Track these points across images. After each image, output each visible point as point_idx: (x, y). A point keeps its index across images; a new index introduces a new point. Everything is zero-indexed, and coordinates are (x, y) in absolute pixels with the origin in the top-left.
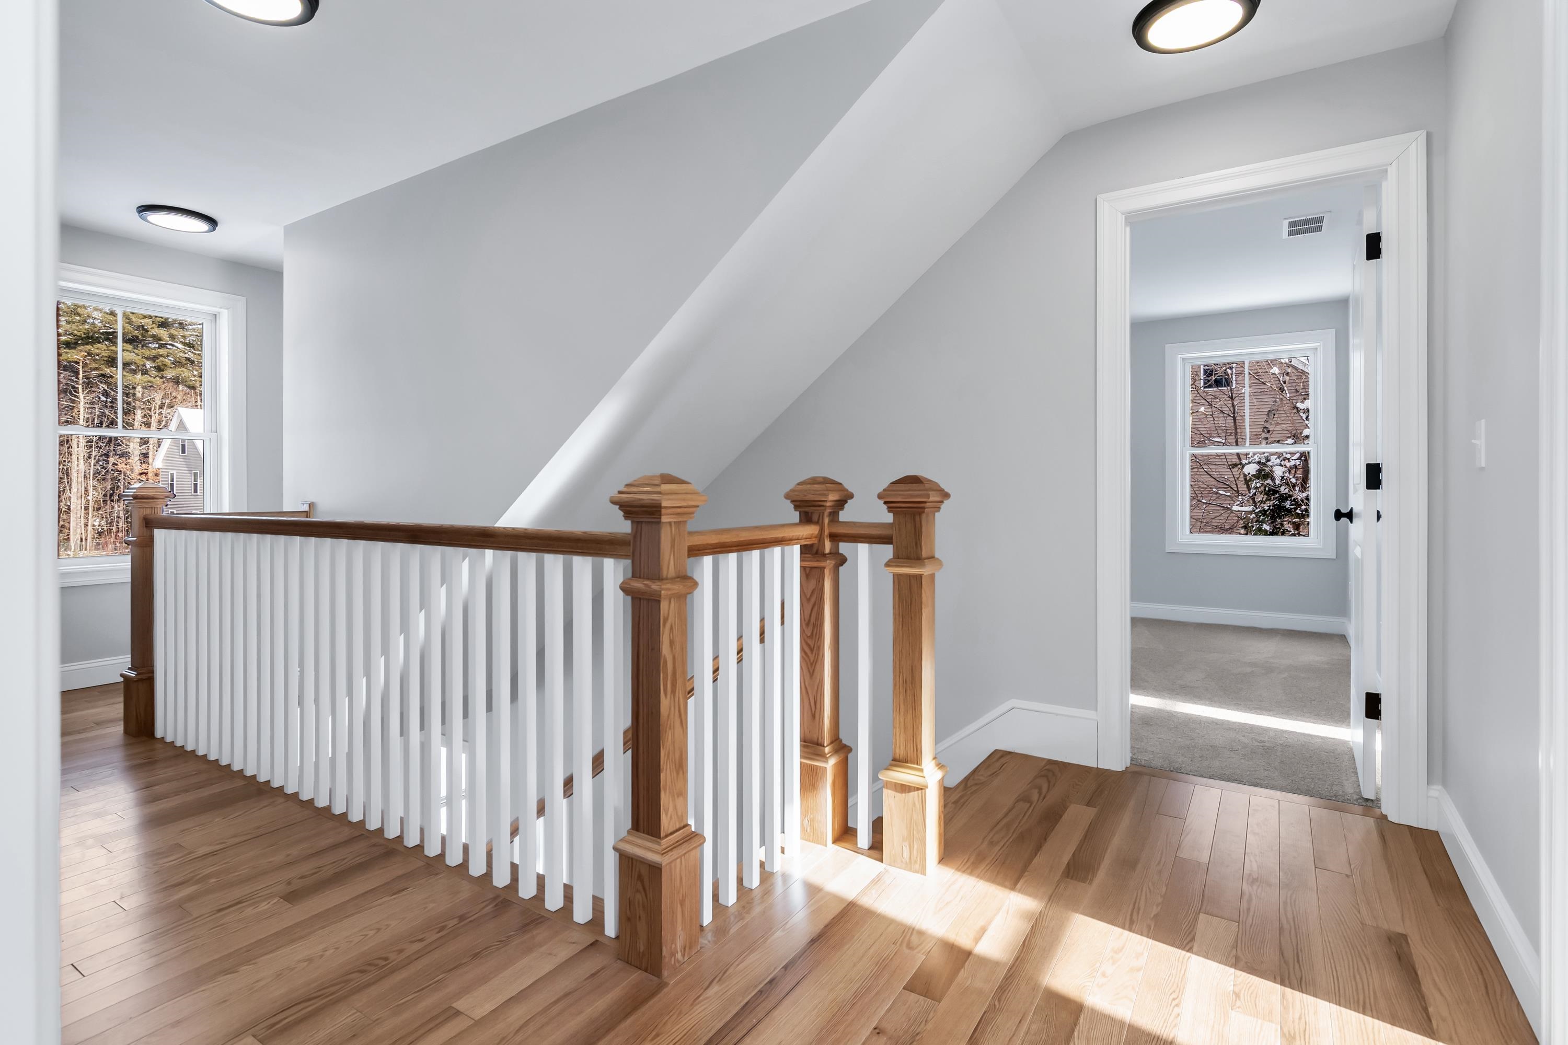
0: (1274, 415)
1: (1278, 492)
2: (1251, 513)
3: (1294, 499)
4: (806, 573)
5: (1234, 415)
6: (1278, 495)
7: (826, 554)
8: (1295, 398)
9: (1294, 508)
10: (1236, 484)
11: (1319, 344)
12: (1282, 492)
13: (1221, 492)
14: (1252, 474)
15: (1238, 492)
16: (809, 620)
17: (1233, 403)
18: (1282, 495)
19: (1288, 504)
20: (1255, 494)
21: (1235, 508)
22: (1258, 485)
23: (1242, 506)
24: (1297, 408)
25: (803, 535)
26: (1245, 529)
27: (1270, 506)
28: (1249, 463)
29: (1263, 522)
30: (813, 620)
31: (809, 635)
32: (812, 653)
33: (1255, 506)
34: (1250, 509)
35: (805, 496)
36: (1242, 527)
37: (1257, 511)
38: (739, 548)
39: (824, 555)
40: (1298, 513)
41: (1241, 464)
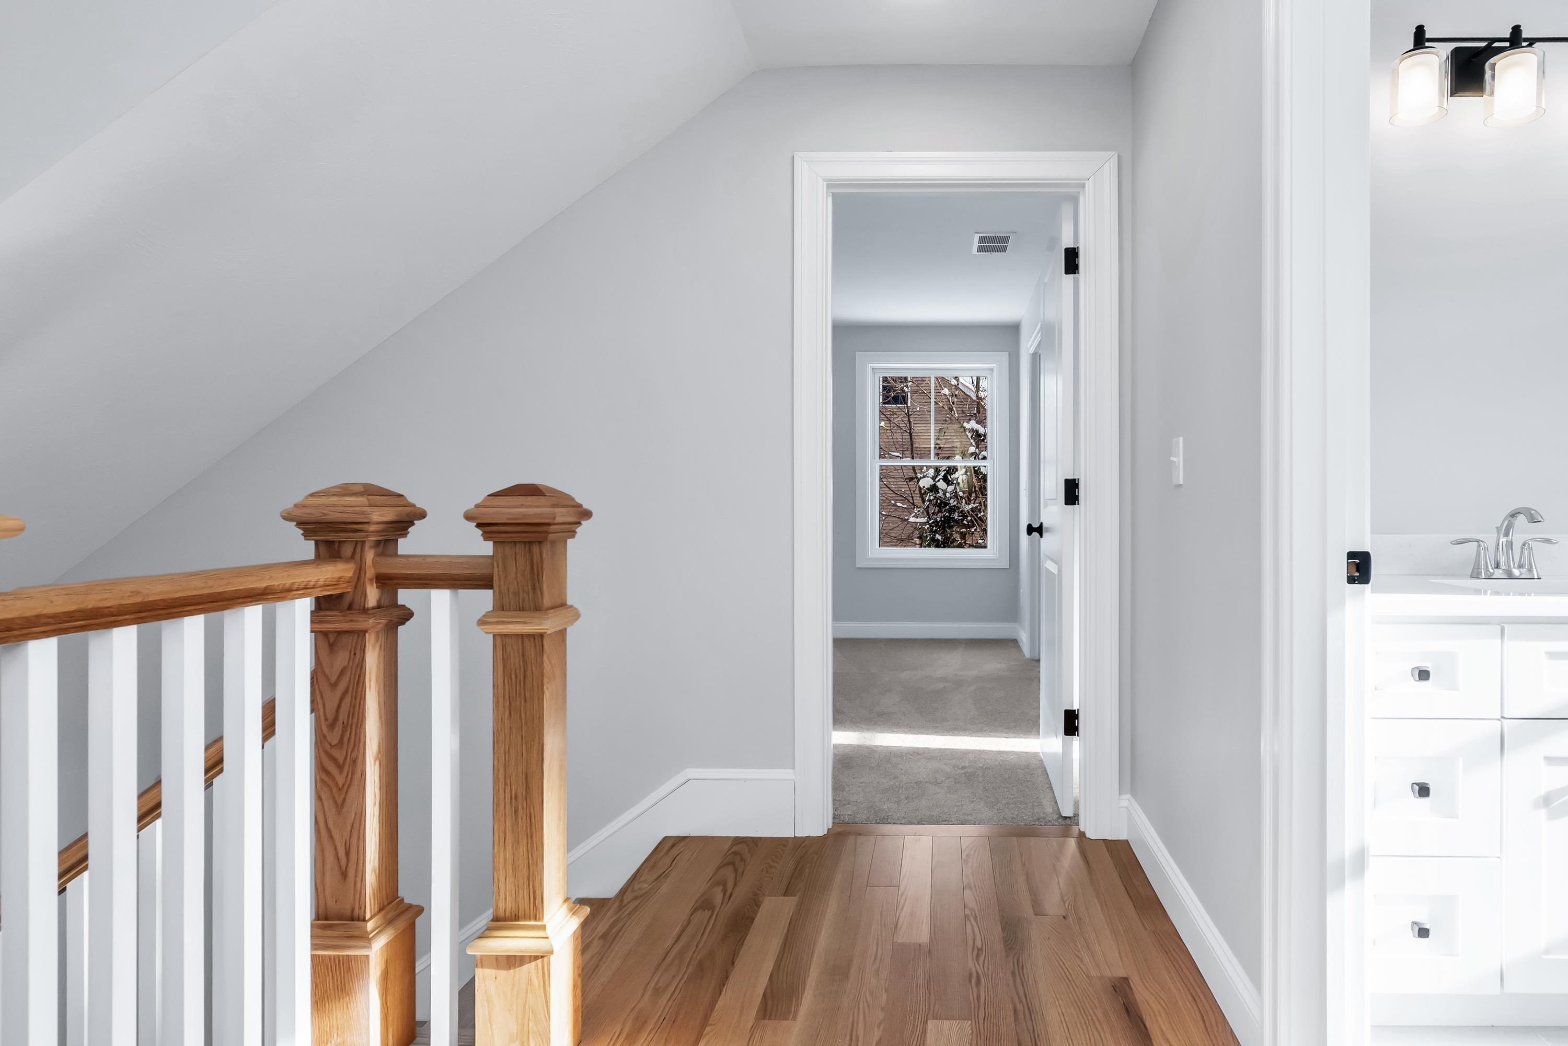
0: (945, 432)
1: (948, 504)
2: (925, 524)
3: (962, 511)
4: (329, 642)
5: (910, 431)
6: (948, 507)
7: (368, 609)
8: (962, 418)
9: (961, 519)
10: (912, 497)
11: (995, 365)
12: (952, 505)
13: (899, 504)
14: (926, 487)
15: (913, 504)
16: (336, 719)
17: (909, 420)
18: (951, 507)
19: (956, 516)
20: (928, 506)
21: (912, 520)
22: (932, 498)
23: (917, 518)
24: (964, 427)
25: (317, 581)
26: (920, 539)
27: (941, 518)
28: (924, 477)
29: (936, 532)
30: (343, 717)
31: (335, 742)
32: (341, 772)
33: (929, 517)
34: (925, 520)
35: (325, 514)
36: (918, 538)
37: (930, 522)
38: (143, 615)
39: (365, 611)
40: (964, 524)
41: (917, 477)
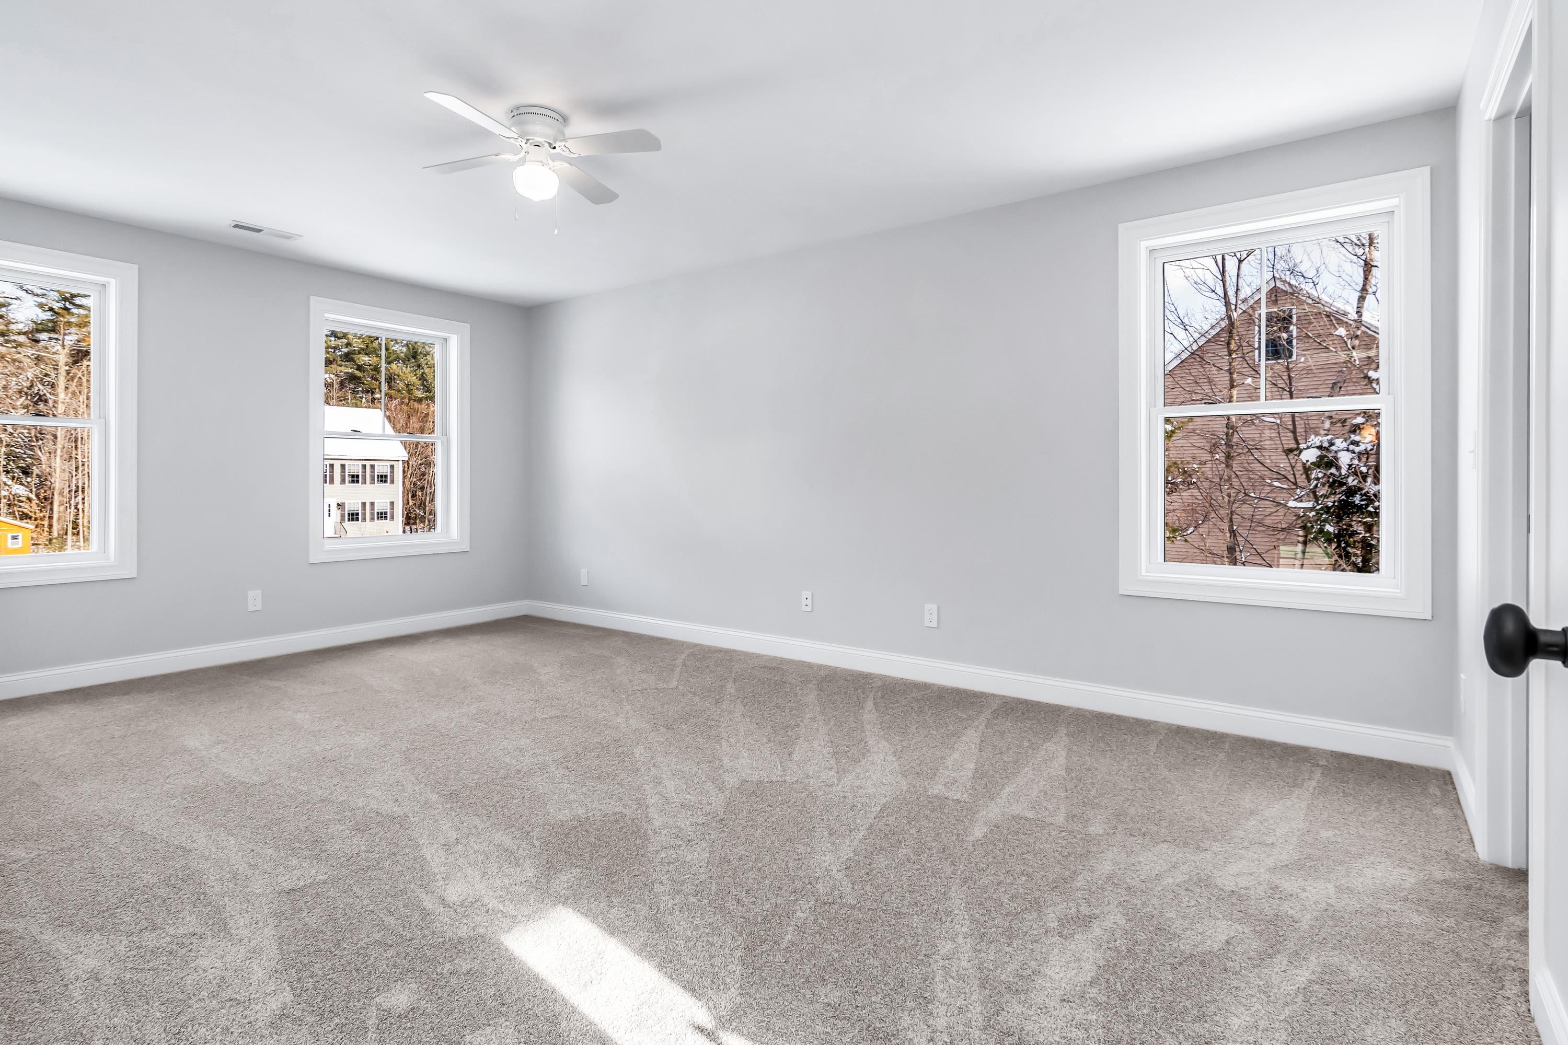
0: (1340, 388)
1: (1345, 484)
2: (1312, 509)
3: (1365, 494)
5: (1290, 389)
6: (1344, 488)
8: (1366, 367)
9: (1365, 504)
10: (1294, 474)
12: (1350, 485)
13: (1276, 484)
14: (1311, 461)
15: (1295, 484)
17: (1289, 375)
18: (1350, 488)
19: (1357, 499)
20: (1316, 486)
21: (1292, 504)
22: (1320, 475)
23: (1301, 501)
24: (1369, 378)
26: (1304, 529)
27: (1334, 502)
28: (1308, 448)
29: (1325, 521)
33: (1317, 501)
34: (1310, 505)
36: (1300, 528)
37: (1318, 507)
40: (1369, 511)
41: (1297, 449)
